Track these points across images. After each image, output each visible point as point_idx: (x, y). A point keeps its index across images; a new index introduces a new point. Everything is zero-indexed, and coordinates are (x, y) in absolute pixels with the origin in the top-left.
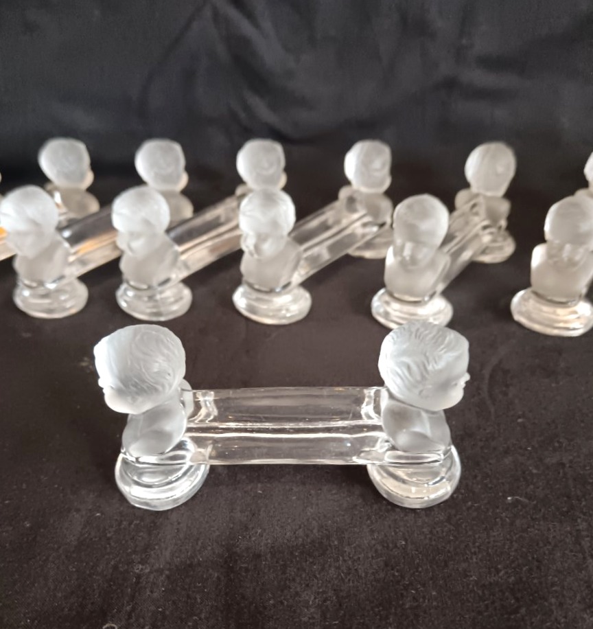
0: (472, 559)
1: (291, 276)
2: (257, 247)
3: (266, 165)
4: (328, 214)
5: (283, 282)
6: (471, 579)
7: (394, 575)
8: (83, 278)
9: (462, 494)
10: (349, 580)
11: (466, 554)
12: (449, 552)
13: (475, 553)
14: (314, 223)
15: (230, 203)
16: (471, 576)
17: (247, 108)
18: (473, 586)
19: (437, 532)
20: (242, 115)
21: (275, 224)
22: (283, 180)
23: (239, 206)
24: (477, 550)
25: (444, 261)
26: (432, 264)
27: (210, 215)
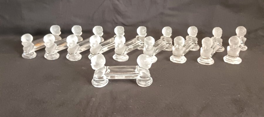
1: (124, 52)
2: (118, 46)
3: (120, 31)
4: (133, 40)
5: (123, 53)
8: (81, 53)
14: (130, 42)
15: (113, 38)
17: (116, 19)
20: (115, 20)
21: (121, 42)
22: (124, 34)
23: (114, 39)
26: (152, 49)
27: (108, 41)
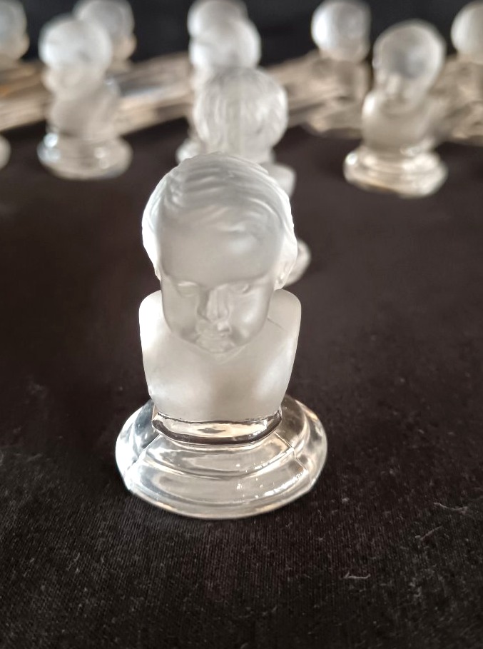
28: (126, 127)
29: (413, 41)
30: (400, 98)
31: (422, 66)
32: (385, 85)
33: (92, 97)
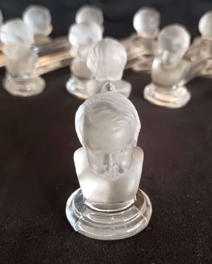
0: (198, 240)
6: (198, 255)
7: (141, 251)
9: (193, 195)
10: (108, 253)
11: (195, 237)
12: (182, 234)
13: (201, 236)
16: (198, 254)
18: (199, 261)
19: (175, 220)
24: (202, 234)
25: (186, 65)
28: (43, 71)
29: (175, 34)
30: (168, 62)
31: (179, 46)
32: (161, 55)
33: (25, 57)
